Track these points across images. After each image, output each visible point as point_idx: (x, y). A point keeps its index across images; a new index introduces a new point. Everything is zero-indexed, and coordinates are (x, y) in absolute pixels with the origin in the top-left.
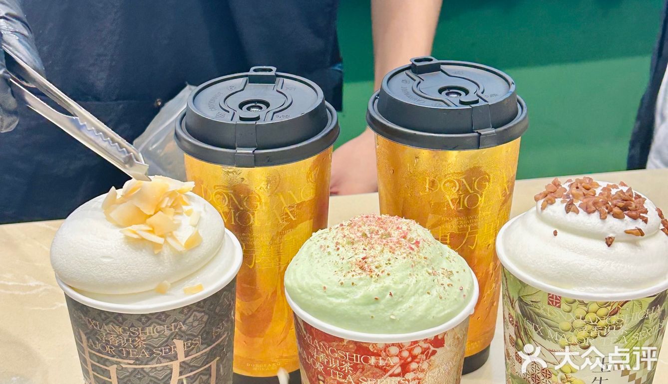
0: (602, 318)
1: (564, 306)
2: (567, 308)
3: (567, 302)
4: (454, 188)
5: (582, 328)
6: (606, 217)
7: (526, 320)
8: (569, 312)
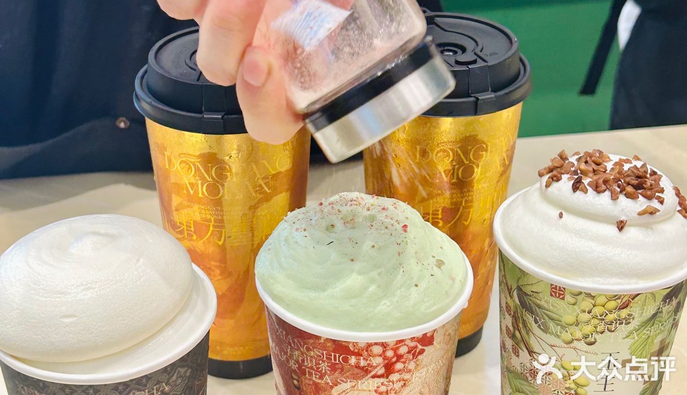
0: (611, 312)
1: (568, 298)
2: (572, 300)
3: (572, 294)
4: (447, 158)
5: (588, 323)
6: (618, 198)
7: (525, 312)
8: (574, 304)
